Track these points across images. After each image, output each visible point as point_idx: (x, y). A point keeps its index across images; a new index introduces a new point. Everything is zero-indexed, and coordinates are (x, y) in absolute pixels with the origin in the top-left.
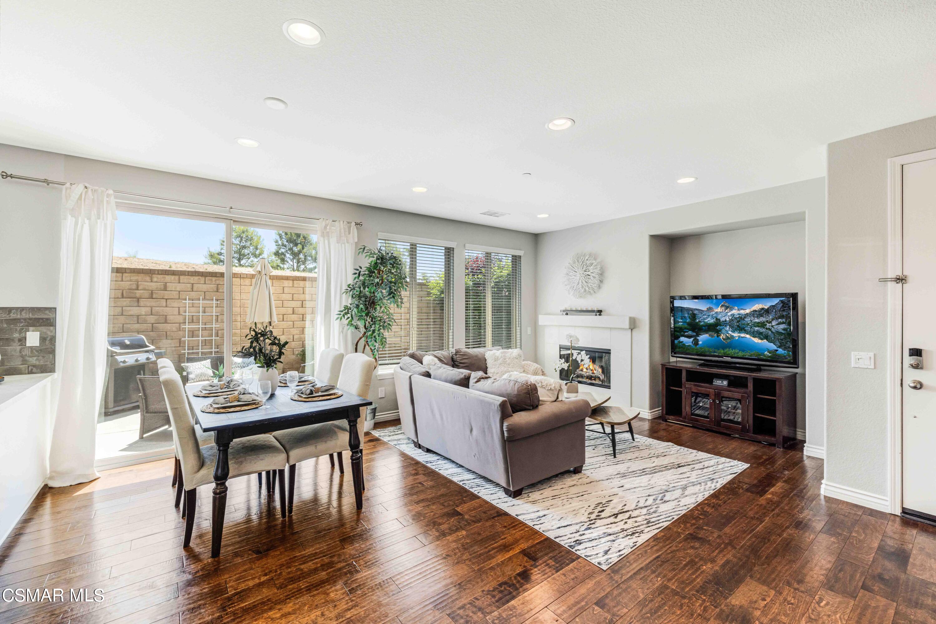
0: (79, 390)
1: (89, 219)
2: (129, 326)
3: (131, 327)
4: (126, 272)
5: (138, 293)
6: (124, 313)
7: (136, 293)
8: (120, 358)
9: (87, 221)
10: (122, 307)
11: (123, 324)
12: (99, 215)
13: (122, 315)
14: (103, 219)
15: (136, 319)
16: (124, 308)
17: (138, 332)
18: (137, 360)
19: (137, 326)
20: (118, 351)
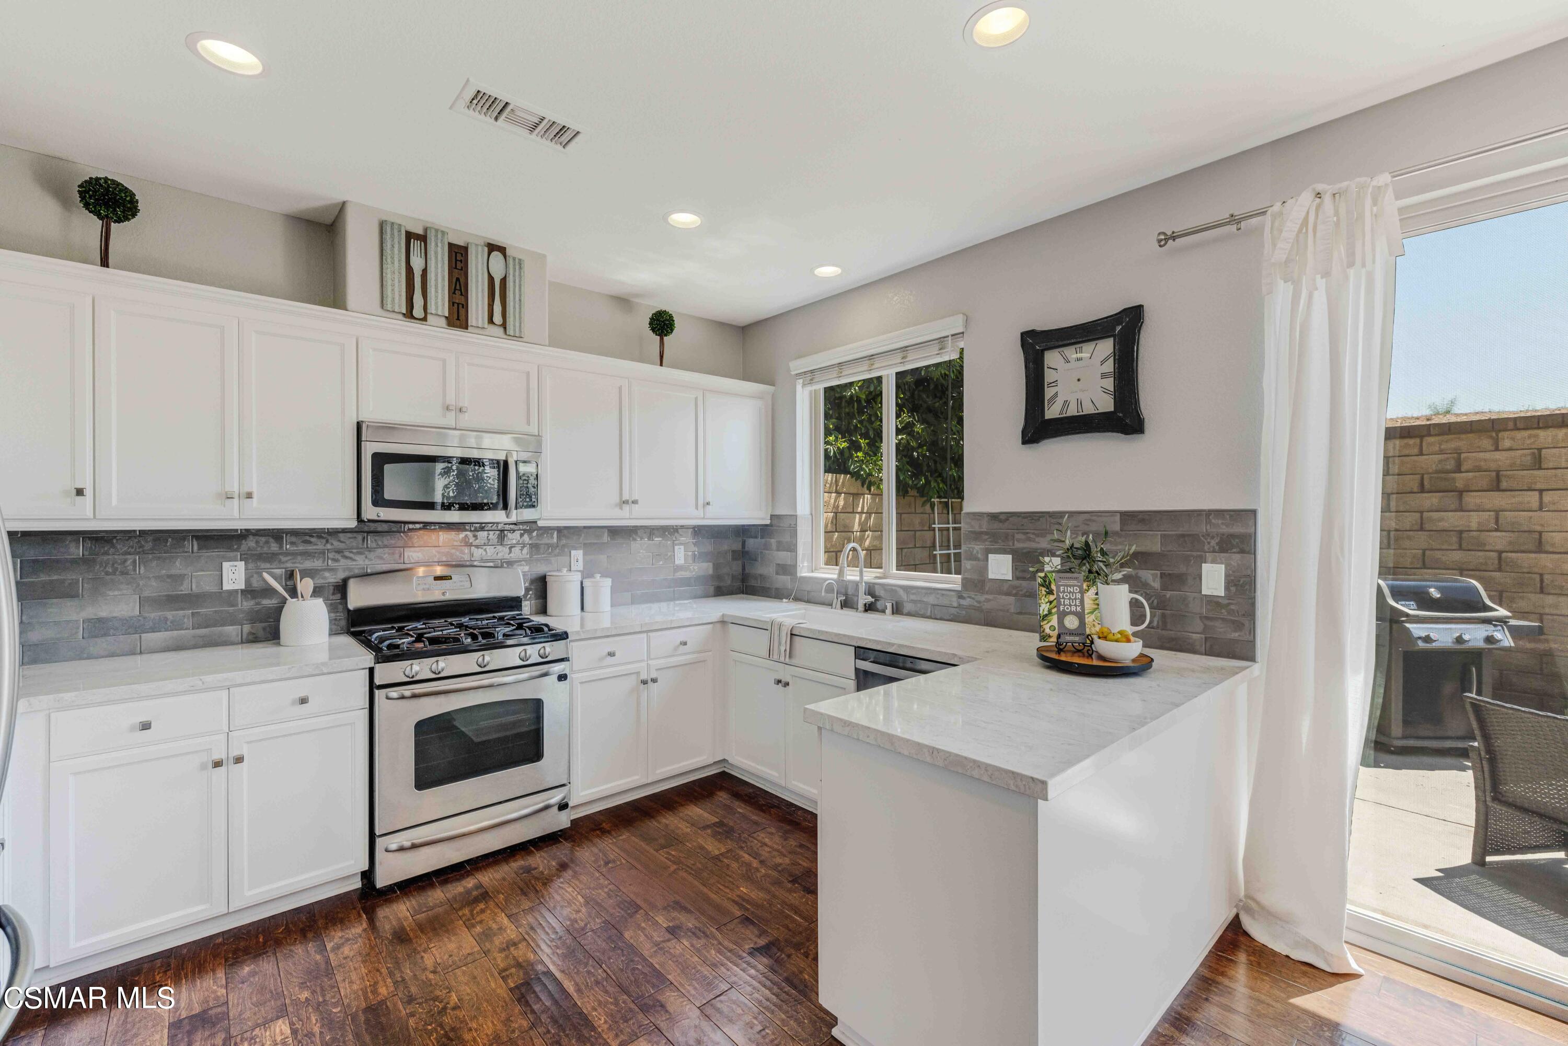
0: (1305, 726)
1: (1326, 274)
2: (1438, 554)
3: (1444, 558)
4: (1429, 435)
5: (1460, 480)
6: (1427, 526)
7: (1454, 479)
8: (1417, 630)
9: (1321, 282)
10: (1422, 512)
11: (1424, 551)
12: (1351, 254)
13: (1422, 529)
14: (1364, 265)
15: (1455, 539)
16: (1425, 514)
17: (1462, 571)
18: (1459, 640)
19: (1457, 556)
20: (1411, 612)
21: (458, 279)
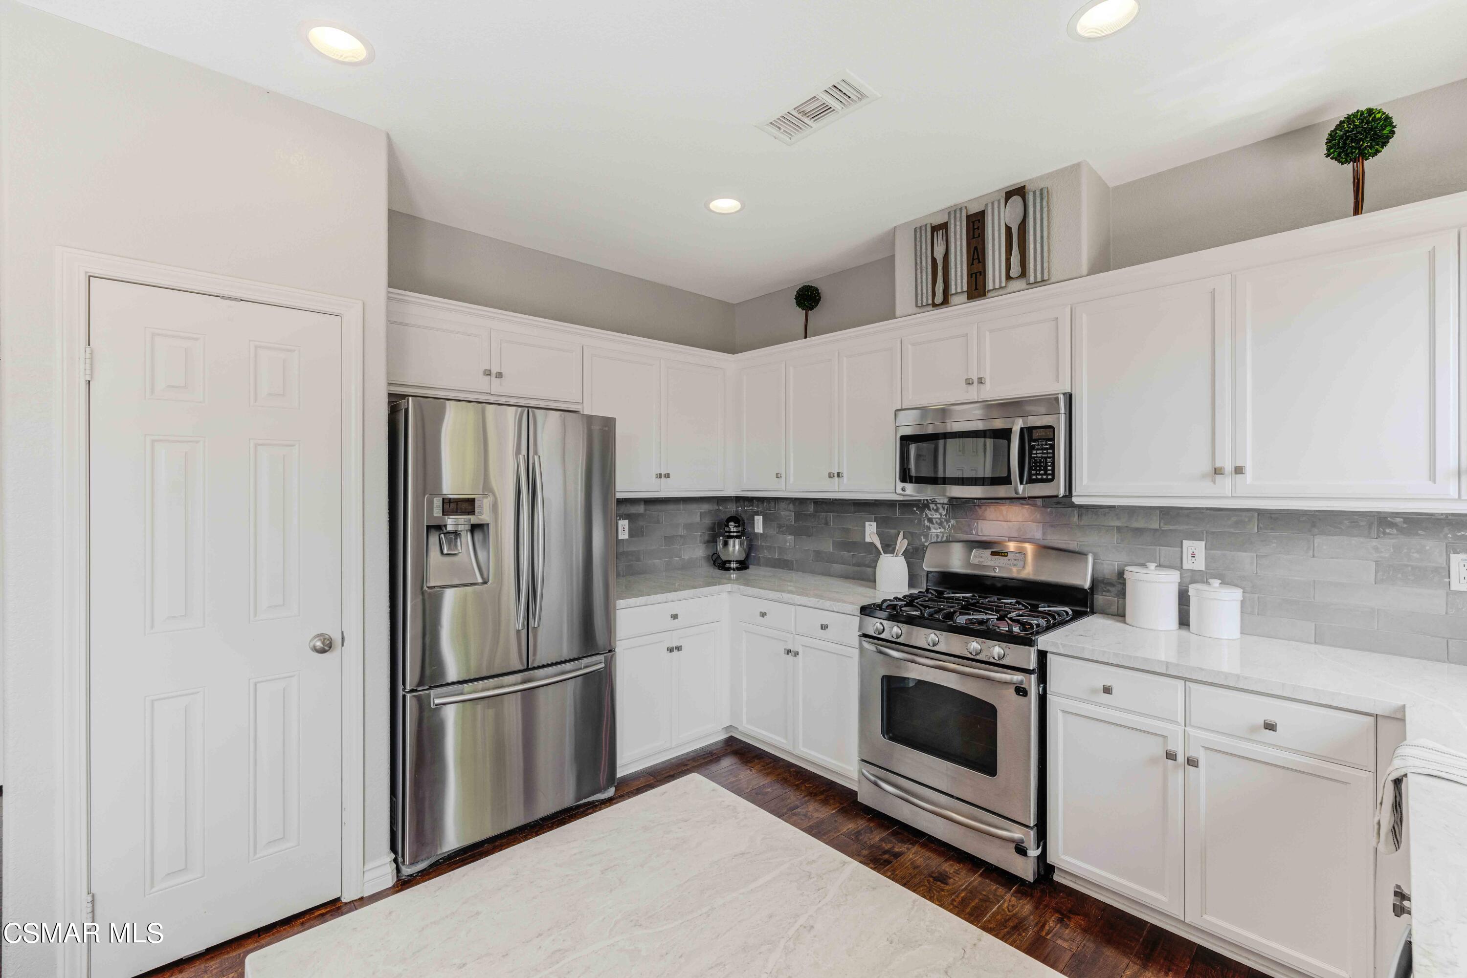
21: (976, 248)
